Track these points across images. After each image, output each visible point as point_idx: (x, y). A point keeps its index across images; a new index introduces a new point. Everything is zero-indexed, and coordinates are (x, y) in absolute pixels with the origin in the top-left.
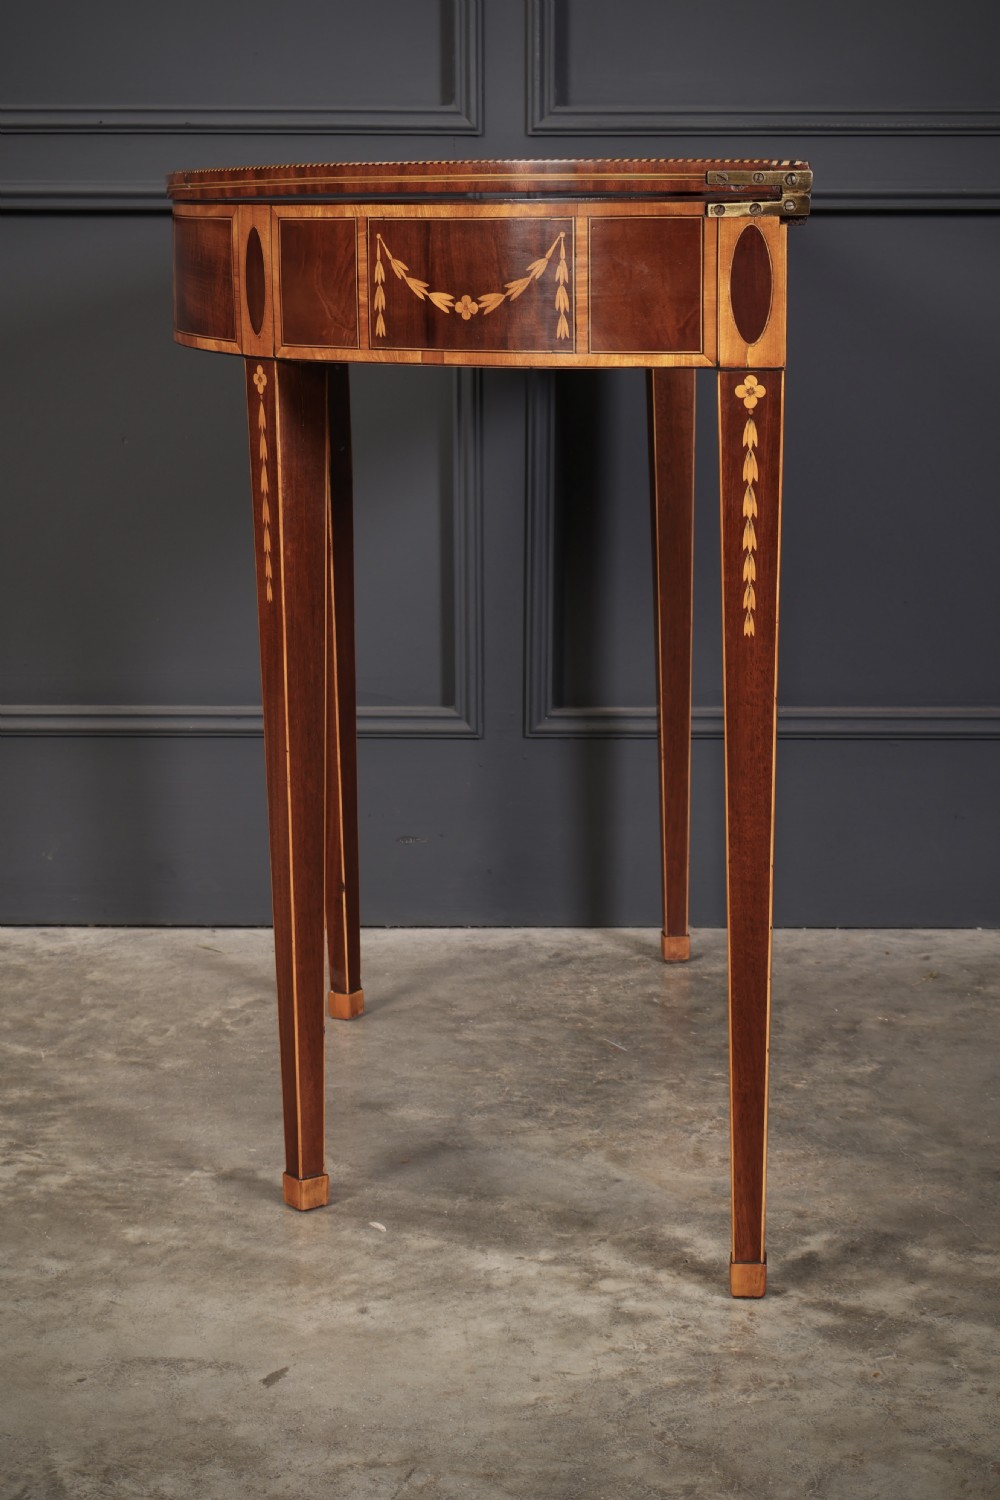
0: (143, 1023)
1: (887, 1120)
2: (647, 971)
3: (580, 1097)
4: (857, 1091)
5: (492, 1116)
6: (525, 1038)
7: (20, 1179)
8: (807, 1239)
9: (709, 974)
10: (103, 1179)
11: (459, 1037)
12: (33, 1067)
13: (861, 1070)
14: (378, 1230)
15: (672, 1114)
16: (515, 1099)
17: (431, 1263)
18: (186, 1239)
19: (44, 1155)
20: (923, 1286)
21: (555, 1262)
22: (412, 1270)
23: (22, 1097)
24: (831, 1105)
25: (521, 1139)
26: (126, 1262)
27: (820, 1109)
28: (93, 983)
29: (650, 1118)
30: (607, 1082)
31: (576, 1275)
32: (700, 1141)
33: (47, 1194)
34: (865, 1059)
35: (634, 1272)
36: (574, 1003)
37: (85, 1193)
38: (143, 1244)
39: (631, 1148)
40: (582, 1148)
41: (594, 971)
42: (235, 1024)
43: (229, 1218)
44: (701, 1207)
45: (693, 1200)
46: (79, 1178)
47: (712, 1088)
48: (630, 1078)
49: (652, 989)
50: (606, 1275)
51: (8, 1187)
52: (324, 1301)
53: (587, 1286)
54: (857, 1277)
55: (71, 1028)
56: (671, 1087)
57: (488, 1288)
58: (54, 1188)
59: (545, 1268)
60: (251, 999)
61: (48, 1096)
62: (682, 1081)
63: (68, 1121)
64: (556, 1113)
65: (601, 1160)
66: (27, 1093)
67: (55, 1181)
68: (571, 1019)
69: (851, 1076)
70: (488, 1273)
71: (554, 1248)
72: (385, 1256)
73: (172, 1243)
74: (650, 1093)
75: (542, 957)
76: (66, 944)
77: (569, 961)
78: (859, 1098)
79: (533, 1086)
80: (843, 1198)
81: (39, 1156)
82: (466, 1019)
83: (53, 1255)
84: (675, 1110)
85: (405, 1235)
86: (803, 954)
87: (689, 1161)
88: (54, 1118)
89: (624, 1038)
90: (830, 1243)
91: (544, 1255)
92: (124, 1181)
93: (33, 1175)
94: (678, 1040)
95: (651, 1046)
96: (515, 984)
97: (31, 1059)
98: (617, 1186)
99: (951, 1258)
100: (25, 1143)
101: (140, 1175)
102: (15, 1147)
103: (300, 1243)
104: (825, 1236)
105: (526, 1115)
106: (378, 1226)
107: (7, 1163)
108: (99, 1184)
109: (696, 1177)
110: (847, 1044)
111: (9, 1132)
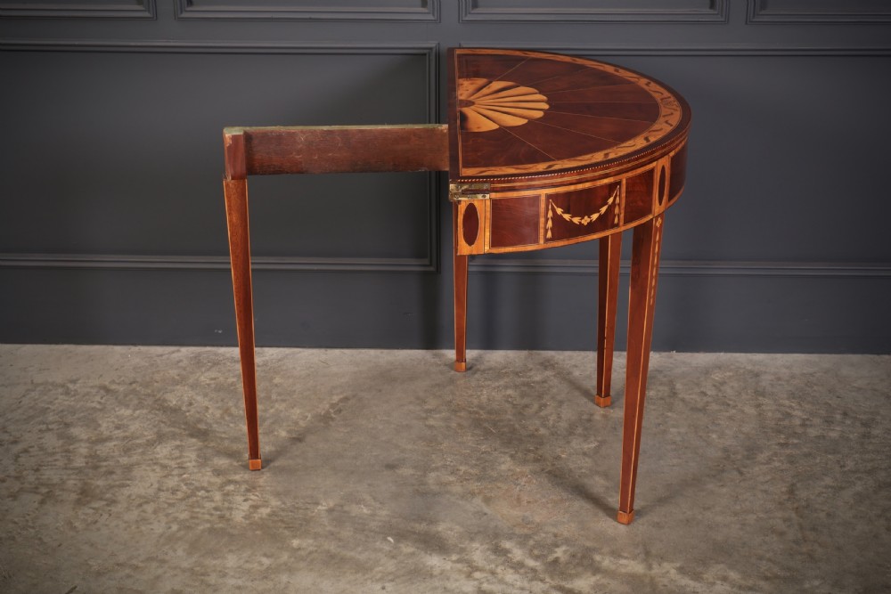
0: (297, 411)
1: (597, 478)
3: (474, 462)
4: (587, 459)
5: (439, 474)
7: (251, 510)
8: (557, 550)
9: (533, 382)
10: (283, 510)
11: (427, 423)
13: (590, 446)
14: (389, 541)
16: (448, 463)
17: (410, 561)
18: (316, 546)
19: (260, 495)
20: (598, 577)
21: (458, 561)
22: (403, 565)
24: (575, 468)
25: (449, 488)
26: (293, 559)
27: (571, 470)
28: (276, 385)
29: (502, 476)
30: (485, 452)
31: (465, 569)
32: (520, 491)
33: (261, 519)
34: (592, 439)
35: (488, 567)
36: (476, 401)
37: (276, 518)
38: (299, 549)
39: (493, 495)
40: (473, 494)
42: (335, 413)
43: (332, 534)
44: (517, 531)
45: (515, 526)
46: (275, 509)
47: (528, 457)
48: (495, 450)
49: (510, 392)
50: (477, 569)
51: (246, 515)
52: (369, 582)
53: (469, 576)
54: (573, 572)
55: (268, 415)
56: (512, 456)
57: (432, 576)
58: (264, 516)
59: (454, 565)
60: (341, 396)
62: (516, 453)
64: (464, 472)
65: (480, 501)
67: (264, 511)
68: (474, 411)
69: (585, 450)
70: (432, 568)
71: (458, 553)
72: (393, 557)
73: (311, 548)
74: (503, 459)
76: (263, 359)
78: (587, 463)
79: (456, 455)
80: (573, 525)
81: (258, 496)
82: (430, 411)
83: (265, 555)
84: (512, 470)
85: (402, 545)
86: (575, 369)
87: (515, 502)
89: (495, 424)
90: (565, 552)
91: (454, 557)
92: (291, 511)
93: (255, 507)
95: (506, 430)
96: (452, 387)
98: (485, 517)
99: (611, 561)
100: (252, 488)
101: (298, 508)
102: (248, 490)
103: (360, 549)
104: (564, 548)
105: (452, 473)
106: (390, 539)
107: (245, 500)
108: (282, 513)
109: (516, 513)
110: (586, 429)
111: (246, 482)
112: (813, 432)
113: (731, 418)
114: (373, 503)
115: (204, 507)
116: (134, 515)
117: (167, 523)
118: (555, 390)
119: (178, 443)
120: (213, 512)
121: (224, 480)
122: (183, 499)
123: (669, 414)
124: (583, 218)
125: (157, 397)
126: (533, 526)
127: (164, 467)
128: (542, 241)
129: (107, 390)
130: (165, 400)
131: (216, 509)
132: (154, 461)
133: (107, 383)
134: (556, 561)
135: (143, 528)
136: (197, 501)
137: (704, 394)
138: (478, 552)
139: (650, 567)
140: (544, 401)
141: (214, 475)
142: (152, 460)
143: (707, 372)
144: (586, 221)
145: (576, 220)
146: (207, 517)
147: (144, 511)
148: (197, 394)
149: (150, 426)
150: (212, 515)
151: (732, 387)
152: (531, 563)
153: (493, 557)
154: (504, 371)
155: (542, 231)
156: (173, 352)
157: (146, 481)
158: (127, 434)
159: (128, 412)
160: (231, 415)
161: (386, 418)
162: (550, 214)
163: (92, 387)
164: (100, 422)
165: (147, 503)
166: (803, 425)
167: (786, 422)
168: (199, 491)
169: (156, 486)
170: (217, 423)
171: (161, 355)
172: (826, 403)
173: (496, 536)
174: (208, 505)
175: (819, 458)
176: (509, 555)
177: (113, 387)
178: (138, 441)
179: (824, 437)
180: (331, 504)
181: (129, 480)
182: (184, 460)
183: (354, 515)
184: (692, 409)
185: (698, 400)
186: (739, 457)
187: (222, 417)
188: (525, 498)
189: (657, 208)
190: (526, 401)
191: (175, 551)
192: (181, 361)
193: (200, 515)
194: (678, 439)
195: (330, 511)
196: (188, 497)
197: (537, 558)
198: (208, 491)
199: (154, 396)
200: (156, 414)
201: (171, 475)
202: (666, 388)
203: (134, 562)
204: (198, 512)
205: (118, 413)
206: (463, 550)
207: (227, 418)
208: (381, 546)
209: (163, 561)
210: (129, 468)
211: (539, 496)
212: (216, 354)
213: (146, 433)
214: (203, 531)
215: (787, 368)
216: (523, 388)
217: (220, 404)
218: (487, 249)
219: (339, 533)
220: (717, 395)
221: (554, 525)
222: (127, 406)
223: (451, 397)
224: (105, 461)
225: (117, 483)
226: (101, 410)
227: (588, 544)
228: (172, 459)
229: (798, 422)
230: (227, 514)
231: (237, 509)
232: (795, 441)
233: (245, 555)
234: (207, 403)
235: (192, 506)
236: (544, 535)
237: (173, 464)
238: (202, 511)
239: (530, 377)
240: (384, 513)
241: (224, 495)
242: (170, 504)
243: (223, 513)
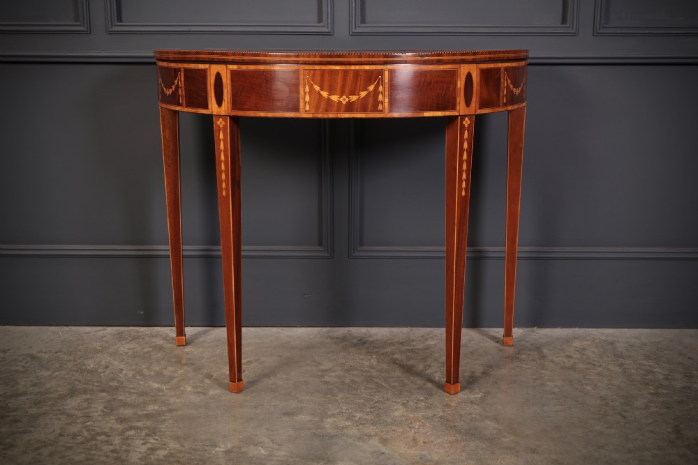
1: (488, 422)
2: (394, 348)
3: (369, 410)
4: (475, 407)
5: (335, 419)
6: (348, 381)
7: (148, 452)
9: (417, 349)
10: (180, 452)
11: (323, 380)
12: (160, 394)
15: (404, 419)
16: (344, 411)
19: (159, 439)
23: (154, 410)
24: (465, 414)
25: (345, 431)
27: (461, 416)
28: (187, 353)
29: (396, 421)
30: (378, 402)
32: (415, 433)
33: (158, 460)
34: (477, 391)
36: (367, 363)
37: (173, 459)
39: (389, 437)
40: (369, 436)
41: (374, 347)
46: (172, 451)
47: (419, 405)
48: (388, 400)
49: (397, 356)
51: (143, 457)
55: (177, 375)
56: (404, 405)
58: (161, 457)
61: (164, 409)
62: (408, 402)
63: (170, 422)
64: (359, 418)
65: (377, 442)
66: (156, 408)
67: (161, 453)
68: (365, 371)
69: (472, 399)
74: (395, 407)
75: (355, 341)
77: (365, 343)
78: (476, 409)
79: (351, 404)
81: (157, 440)
82: (326, 371)
84: (405, 416)
87: (411, 443)
88: (165, 420)
89: (385, 380)
92: (189, 453)
93: (153, 450)
94: (406, 381)
95: (396, 384)
96: (344, 353)
97: (159, 390)
98: (383, 456)
100: (153, 432)
101: (195, 450)
102: (148, 435)
105: (348, 419)
107: (144, 444)
108: (179, 455)
109: (413, 452)
111: (147, 428)
112: (678, 384)
113: (599, 374)
114: (272, 445)
115: (102, 450)
116: (28, 458)
118: (437, 355)
119: (88, 396)
120: (110, 454)
121: (127, 426)
122: (82, 443)
123: (543, 372)
125: (77, 363)
127: (70, 416)
129: (33, 357)
130: (84, 365)
131: (113, 451)
132: (61, 412)
133: (34, 352)
136: (96, 445)
137: (571, 357)
140: (428, 363)
141: (117, 422)
142: (59, 410)
143: (567, 341)
146: (103, 458)
147: (40, 454)
148: (114, 360)
149: (65, 384)
150: (108, 457)
151: (593, 352)
154: (390, 342)
156: (100, 330)
157: (49, 428)
158: (41, 390)
159: (49, 373)
160: (142, 375)
163: (20, 355)
164: (19, 381)
165: (45, 446)
166: (667, 379)
167: (650, 377)
168: (99, 436)
169: (58, 431)
170: (128, 381)
171: (89, 333)
172: (680, 363)
174: (106, 448)
175: (691, 404)
177: (39, 355)
178: (50, 396)
179: (689, 387)
180: (229, 446)
181: (32, 427)
182: (91, 410)
183: (251, 455)
184: (562, 368)
185: (566, 361)
186: (617, 404)
187: (134, 377)
188: (421, 439)
190: (412, 362)
192: (105, 336)
193: (95, 457)
194: (556, 390)
195: (228, 452)
196: (87, 441)
198: (108, 436)
199: (75, 361)
200: (73, 375)
201: (76, 423)
202: (535, 353)
204: (95, 455)
205: (38, 374)
207: (138, 377)
210: (35, 417)
211: (434, 437)
212: (137, 332)
213: (59, 389)
215: (636, 338)
216: (408, 354)
217: (134, 367)
220: (582, 357)
222: (48, 369)
223: (344, 360)
224: (14, 411)
225: (20, 430)
226: (22, 372)
228: (80, 409)
229: (661, 377)
230: (124, 456)
231: (135, 451)
232: (665, 391)
234: (122, 366)
235: (90, 449)
237: (79, 413)
238: (99, 453)
239: (414, 346)
240: (283, 453)
241: (124, 439)
242: (68, 448)
243: (119, 455)
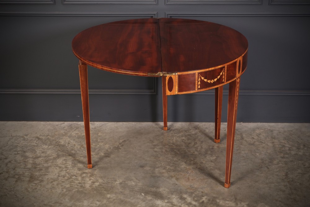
0: (107, 146)
1: (216, 170)
2: (183, 133)
3: (172, 165)
4: (212, 163)
5: (159, 169)
6: (164, 150)
7: (92, 184)
8: (203, 198)
9: (192, 134)
10: (104, 183)
11: (154, 150)
13: (213, 158)
14: (142, 195)
16: (162, 165)
17: (150, 203)
18: (116, 197)
21: (167, 202)
22: (148, 204)
25: (163, 174)
26: (108, 202)
29: (182, 170)
30: (176, 161)
31: (170, 205)
32: (189, 175)
33: (96, 187)
34: (214, 156)
35: (178, 205)
36: (171, 142)
37: (101, 187)
38: (110, 198)
39: (179, 177)
40: (172, 177)
41: (175, 133)
42: (121, 146)
43: (122, 192)
44: (189, 191)
45: (187, 188)
46: (100, 183)
47: (191, 163)
48: (179, 160)
49: (183, 138)
50: (175, 205)
51: (90, 185)
54: (209, 206)
55: (97, 147)
56: (185, 162)
58: (97, 186)
59: (166, 204)
60: (123, 140)
62: (187, 161)
63: (98, 170)
64: (168, 169)
65: (174, 179)
67: (97, 184)
68: (171, 145)
69: (212, 160)
70: (158, 205)
71: (168, 199)
72: (144, 201)
73: (114, 198)
74: (182, 164)
76: (95, 126)
77: (171, 131)
79: (165, 162)
80: (208, 188)
81: (94, 178)
82: (155, 145)
83: (98, 201)
84: (186, 168)
85: (147, 197)
86: (206, 129)
87: (187, 180)
88: (96, 169)
89: (179, 150)
91: (166, 201)
92: (107, 184)
93: (93, 182)
95: (182, 152)
96: (163, 136)
98: (177, 185)
99: (223, 202)
100: (92, 175)
101: (109, 183)
102: (91, 176)
103: (132, 198)
104: (206, 197)
105: (164, 169)
106: (143, 194)
107: (90, 180)
108: (103, 185)
109: (188, 184)
110: (211, 152)
111: (90, 173)
112: (293, 152)
114: (136, 181)
115: (75, 183)
116: (49, 186)
117: (62, 189)
118: (200, 137)
119: (65, 158)
120: (79, 184)
121: (82, 172)
122: (67, 180)
123: (241, 146)
124: (211, 80)
125: (57, 141)
126: (194, 189)
127: (60, 167)
128: (196, 89)
129: (39, 138)
130: (60, 142)
131: (79, 183)
132: (56, 165)
133: (38, 136)
134: (203, 202)
135: (53, 191)
136: (72, 180)
137: (253, 138)
138: (175, 199)
139: (237, 204)
140: (196, 142)
141: (78, 170)
143: (254, 130)
144: (212, 81)
145: (209, 81)
146: (76, 186)
147: (53, 184)
148: (71, 139)
149: (55, 152)
150: (78, 185)
151: (263, 136)
152: (194, 203)
153: (180, 201)
154: (181, 130)
155: (196, 86)
157: (53, 173)
158: (46, 155)
159: (46, 147)
160: (83, 147)
161: (139, 148)
162: (199, 79)
163: (33, 137)
164: (37, 151)
165: (54, 181)
166: (290, 150)
168: (73, 176)
169: (57, 174)
170: (79, 150)
171: (58, 125)
172: (297, 142)
173: (181, 193)
174: (77, 182)
175: (296, 162)
176: (186, 200)
177: (41, 137)
178: (50, 158)
179: (297, 154)
180: (121, 181)
181: (47, 172)
182: (67, 164)
183: (129, 185)
184: (249, 144)
185: (251, 141)
186: (267, 162)
187: (80, 148)
188: (191, 178)
189: (238, 75)
190: (189, 141)
191: (65, 199)
192: (65, 127)
193: (74, 186)
195: (121, 183)
196: (69, 179)
197: (196, 201)
198: (76, 177)
200: (56, 147)
201: (63, 170)
202: (239, 136)
203: (51, 204)
205: (43, 147)
206: (169, 198)
207: (82, 149)
208: (140, 197)
209: (61, 203)
210: (47, 168)
211: (196, 177)
212: (77, 125)
213: (53, 155)
214: (75, 192)
215: (283, 128)
216: (188, 137)
217: (79, 143)
218: (177, 93)
219: (124, 192)
220: (258, 139)
221: (202, 188)
222: (46, 144)
224: (39, 165)
225: (43, 174)
226: (36, 146)
227: (214, 196)
228: (63, 164)
230: (84, 185)
232: (287, 156)
233: (90, 201)
234: (75, 143)
235: (71, 182)
236: (198, 192)
237: (63, 166)
238: (74, 184)
239: (191, 132)
240: (140, 184)
241: (82, 178)
242: (62, 182)
243: (82, 185)
